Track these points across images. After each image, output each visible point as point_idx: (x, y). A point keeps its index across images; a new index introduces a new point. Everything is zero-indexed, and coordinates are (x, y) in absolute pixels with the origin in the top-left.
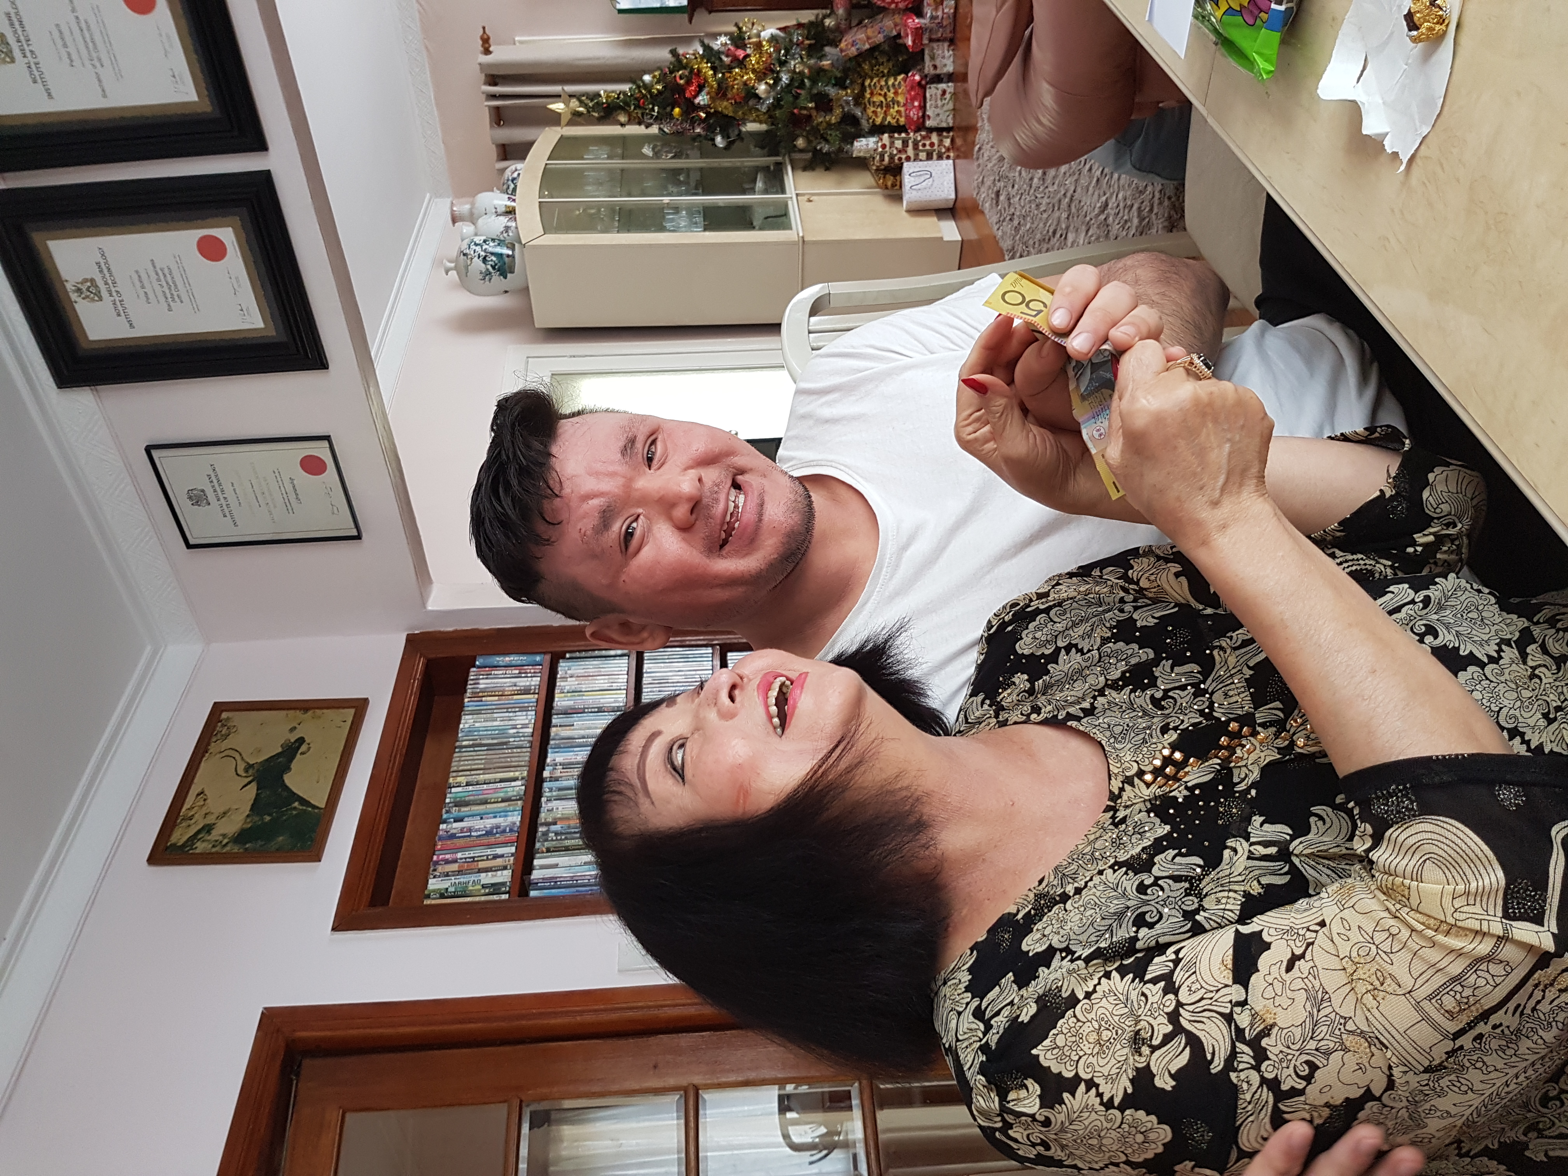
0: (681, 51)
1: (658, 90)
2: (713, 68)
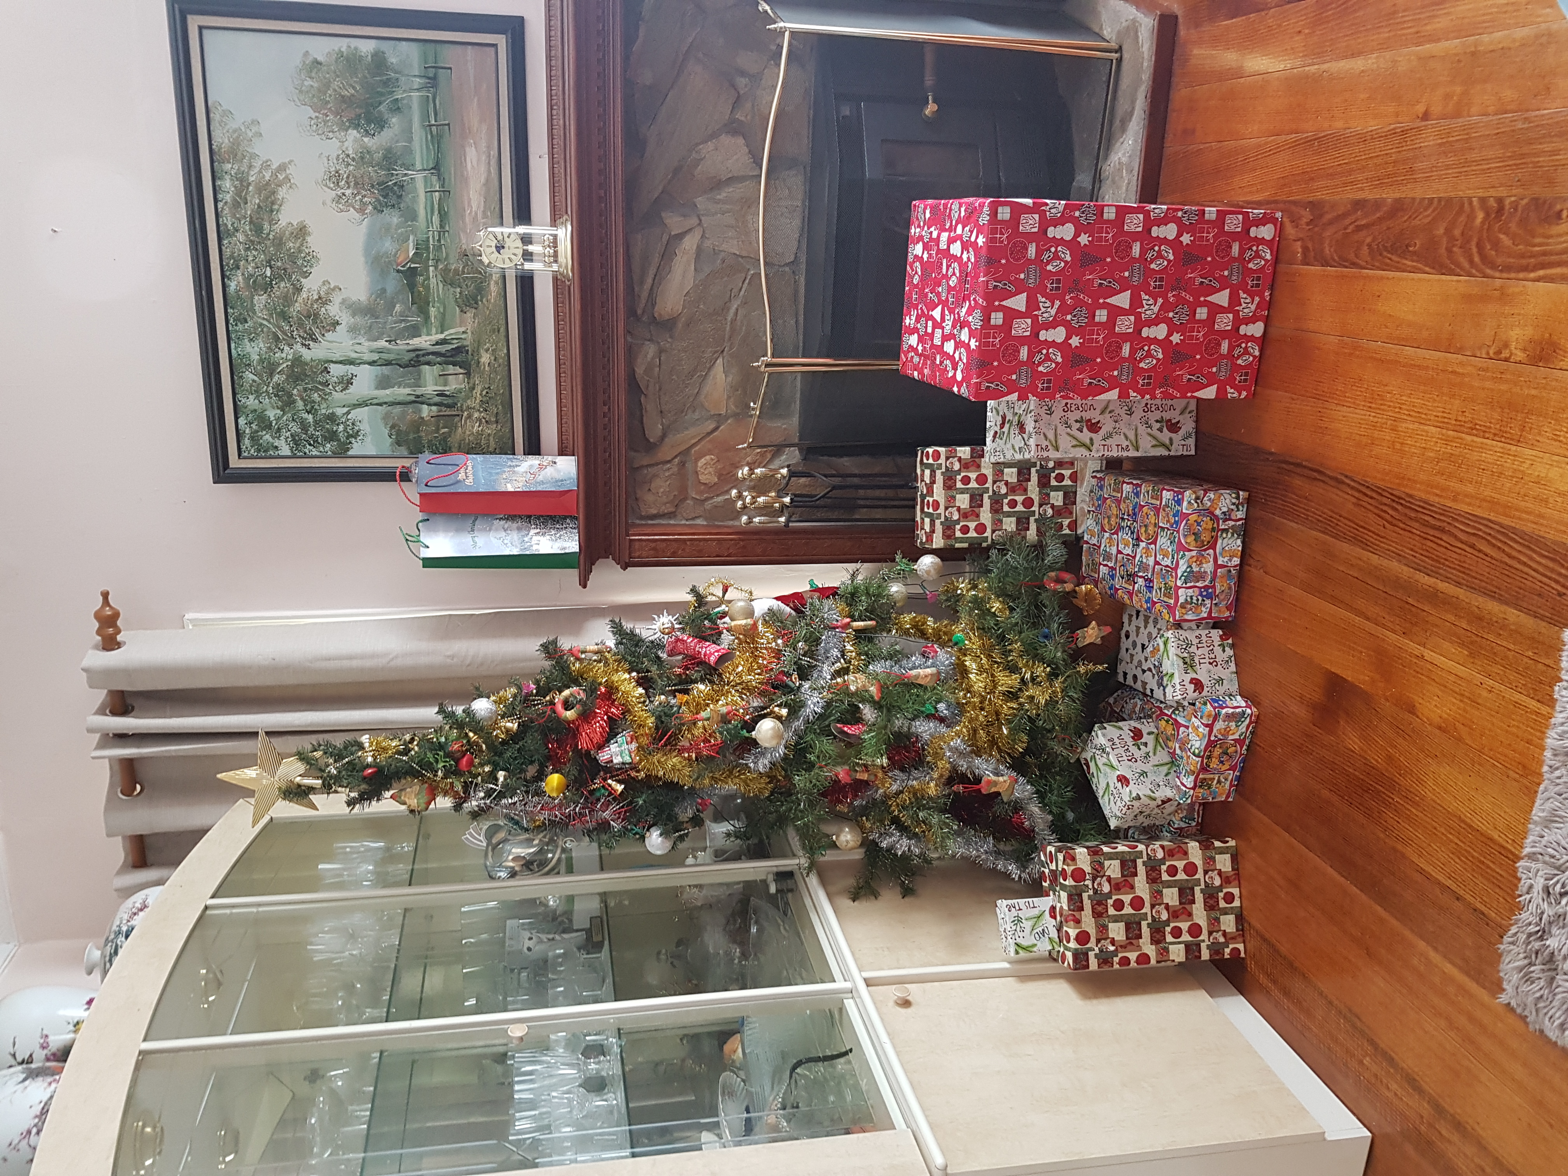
0: (565, 644)
1: (508, 730)
2: (645, 682)
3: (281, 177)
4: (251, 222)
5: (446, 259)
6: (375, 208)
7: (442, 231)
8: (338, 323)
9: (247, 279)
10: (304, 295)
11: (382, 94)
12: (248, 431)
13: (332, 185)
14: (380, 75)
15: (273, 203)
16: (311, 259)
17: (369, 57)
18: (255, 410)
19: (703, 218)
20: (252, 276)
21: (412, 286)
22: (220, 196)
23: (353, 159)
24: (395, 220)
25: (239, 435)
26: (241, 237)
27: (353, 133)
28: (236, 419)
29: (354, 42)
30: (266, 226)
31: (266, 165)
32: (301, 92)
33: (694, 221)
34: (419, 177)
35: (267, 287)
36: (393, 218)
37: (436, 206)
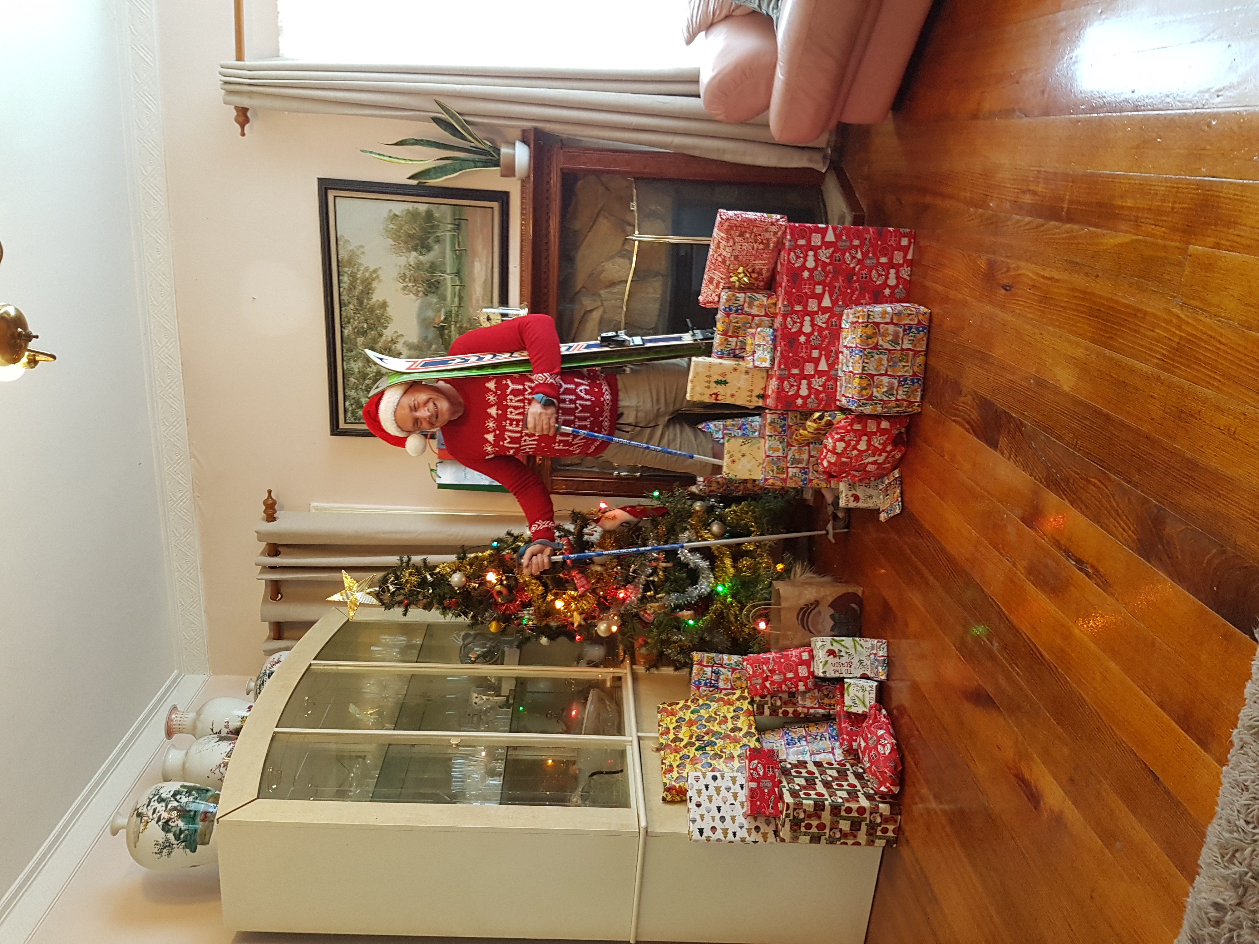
3: (374, 276)
4: (358, 299)
5: (461, 321)
6: (424, 293)
7: (460, 306)
8: (401, 354)
9: (354, 329)
10: (384, 338)
11: (429, 233)
12: (350, 409)
13: (401, 281)
14: (430, 223)
15: (370, 289)
16: (388, 319)
17: (424, 214)
18: (354, 398)
19: (605, 302)
20: (356, 327)
21: (442, 335)
22: (341, 285)
23: (413, 267)
24: (435, 300)
25: (345, 411)
26: (352, 307)
27: (414, 254)
28: (345, 401)
29: (416, 205)
30: (365, 301)
31: (367, 269)
32: (387, 231)
33: (599, 303)
34: (448, 278)
35: (364, 333)
36: (434, 299)
37: (457, 293)
